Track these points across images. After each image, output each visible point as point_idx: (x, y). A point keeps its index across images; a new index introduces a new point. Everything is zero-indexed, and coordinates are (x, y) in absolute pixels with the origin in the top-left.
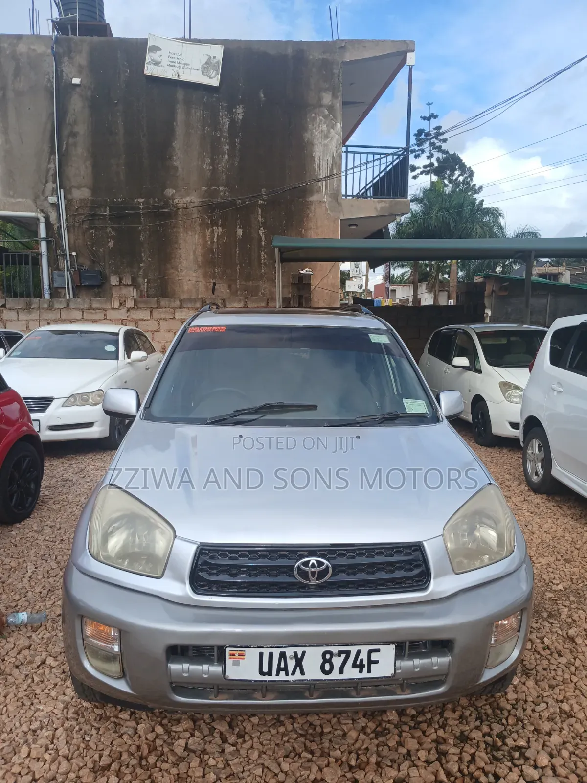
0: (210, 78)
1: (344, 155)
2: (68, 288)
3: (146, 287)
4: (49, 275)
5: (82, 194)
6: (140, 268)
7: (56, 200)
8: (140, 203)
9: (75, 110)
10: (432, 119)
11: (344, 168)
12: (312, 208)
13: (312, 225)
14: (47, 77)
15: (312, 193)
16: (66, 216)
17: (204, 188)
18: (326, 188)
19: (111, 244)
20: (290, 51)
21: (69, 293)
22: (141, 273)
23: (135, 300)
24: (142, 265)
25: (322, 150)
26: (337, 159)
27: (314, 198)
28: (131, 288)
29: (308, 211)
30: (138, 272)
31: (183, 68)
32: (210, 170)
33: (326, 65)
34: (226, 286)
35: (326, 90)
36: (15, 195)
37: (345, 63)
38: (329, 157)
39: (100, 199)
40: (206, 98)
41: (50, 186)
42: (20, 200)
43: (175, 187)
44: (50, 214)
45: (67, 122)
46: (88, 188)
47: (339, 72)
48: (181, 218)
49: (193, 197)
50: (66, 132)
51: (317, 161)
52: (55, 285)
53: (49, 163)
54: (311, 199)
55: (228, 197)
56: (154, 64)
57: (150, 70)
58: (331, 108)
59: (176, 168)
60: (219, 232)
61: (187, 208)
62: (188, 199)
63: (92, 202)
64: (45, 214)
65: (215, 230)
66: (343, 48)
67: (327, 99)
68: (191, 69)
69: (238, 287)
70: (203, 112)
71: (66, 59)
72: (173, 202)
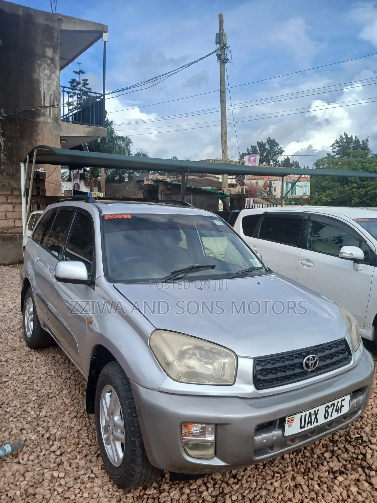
1: (62, 93)
10: (81, 74)
11: (62, 102)
12: (40, 126)
13: (39, 137)
15: (39, 116)
18: (50, 113)
20: (21, 13)
25: (46, 87)
26: (58, 95)
27: (41, 119)
29: (37, 128)
33: (48, 30)
35: (49, 46)
37: (62, 31)
38: (52, 93)
47: (58, 36)
51: (43, 95)
54: (39, 120)
58: (52, 60)
66: (60, 20)
67: (49, 53)
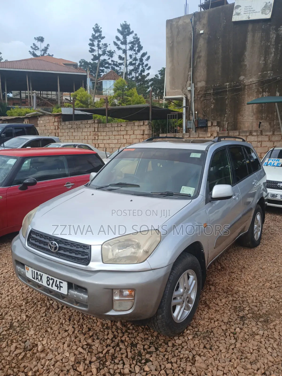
0: (266, 14)
2: (193, 128)
3: (227, 126)
4: (186, 123)
5: (201, 84)
6: (225, 117)
7: (190, 89)
8: (227, 85)
9: (200, 45)
14: (190, 33)
16: (194, 95)
17: (260, 73)
19: (212, 107)
21: (193, 130)
22: (225, 119)
23: (217, 132)
24: (226, 115)
28: (216, 127)
30: (224, 119)
31: (252, 13)
32: (263, 63)
34: (268, 124)
36: (175, 88)
39: (209, 86)
40: (263, 26)
41: (189, 82)
42: (176, 90)
43: (245, 75)
44: (188, 95)
45: (197, 52)
46: (204, 81)
48: (246, 90)
49: (253, 79)
50: (196, 56)
52: (188, 127)
53: (189, 72)
55: (272, 76)
56: (237, 15)
57: (235, 18)
59: (246, 65)
60: (266, 95)
61: (250, 85)
62: (251, 80)
63: (206, 87)
64: (186, 95)
65: (264, 95)
68: (256, 12)
69: (275, 123)
70: (262, 34)
71: (198, 22)
72: (243, 82)
